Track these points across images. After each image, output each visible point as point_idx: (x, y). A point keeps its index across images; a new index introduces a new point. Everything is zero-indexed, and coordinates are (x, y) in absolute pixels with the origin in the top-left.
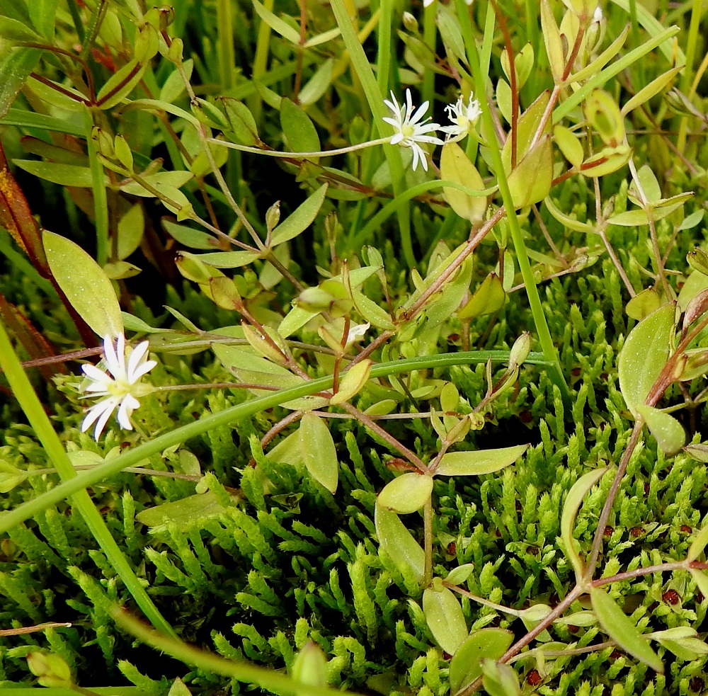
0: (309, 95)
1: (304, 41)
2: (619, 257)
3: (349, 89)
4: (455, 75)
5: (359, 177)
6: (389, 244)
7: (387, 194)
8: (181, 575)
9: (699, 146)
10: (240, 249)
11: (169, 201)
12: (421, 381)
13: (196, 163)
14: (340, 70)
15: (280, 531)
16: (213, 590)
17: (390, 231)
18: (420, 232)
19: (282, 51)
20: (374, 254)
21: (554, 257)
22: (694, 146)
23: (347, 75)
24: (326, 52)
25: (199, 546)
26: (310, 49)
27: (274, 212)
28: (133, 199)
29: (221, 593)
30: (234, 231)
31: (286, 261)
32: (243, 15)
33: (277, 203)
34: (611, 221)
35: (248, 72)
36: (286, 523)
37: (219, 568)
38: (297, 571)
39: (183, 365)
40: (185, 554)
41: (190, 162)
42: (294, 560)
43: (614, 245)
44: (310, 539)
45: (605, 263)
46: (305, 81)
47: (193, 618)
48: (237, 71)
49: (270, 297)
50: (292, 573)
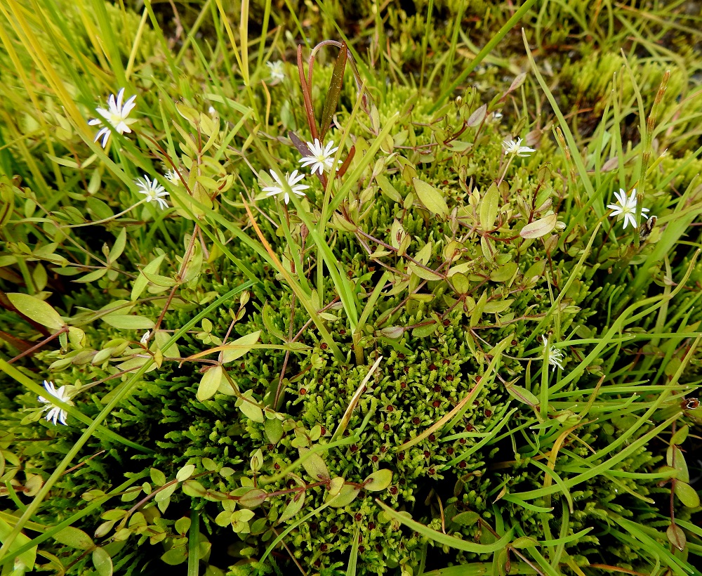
0: (93, 188)
1: (80, 165)
2: (265, 212)
3: (109, 178)
4: (158, 157)
5: (133, 218)
6: (160, 242)
7: (152, 221)
8: (131, 417)
9: (278, 149)
10: (97, 269)
11: (55, 261)
12: (203, 295)
13: (56, 237)
14: (102, 171)
15: (168, 383)
16: (149, 416)
17: (158, 235)
18: (172, 231)
19: (69, 173)
20: (159, 250)
21: (236, 221)
22: (276, 151)
23: (106, 173)
24: (92, 167)
25: (135, 402)
26: (86, 168)
27: (105, 248)
28: (36, 263)
29: (152, 416)
30: (87, 261)
31: (117, 266)
32: (38, 160)
33: (105, 244)
34: (257, 199)
35: (55, 187)
36: (169, 379)
37: (147, 406)
38: (182, 396)
39: (91, 328)
40: (130, 408)
41: (53, 238)
42: (179, 393)
43: (260, 208)
44: (182, 382)
45: (261, 217)
46: (88, 181)
47: (145, 431)
48: (49, 188)
49: (117, 283)
50: (180, 399)
